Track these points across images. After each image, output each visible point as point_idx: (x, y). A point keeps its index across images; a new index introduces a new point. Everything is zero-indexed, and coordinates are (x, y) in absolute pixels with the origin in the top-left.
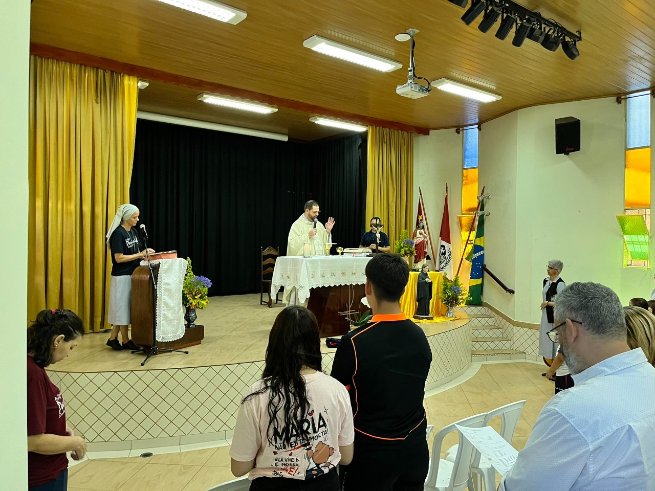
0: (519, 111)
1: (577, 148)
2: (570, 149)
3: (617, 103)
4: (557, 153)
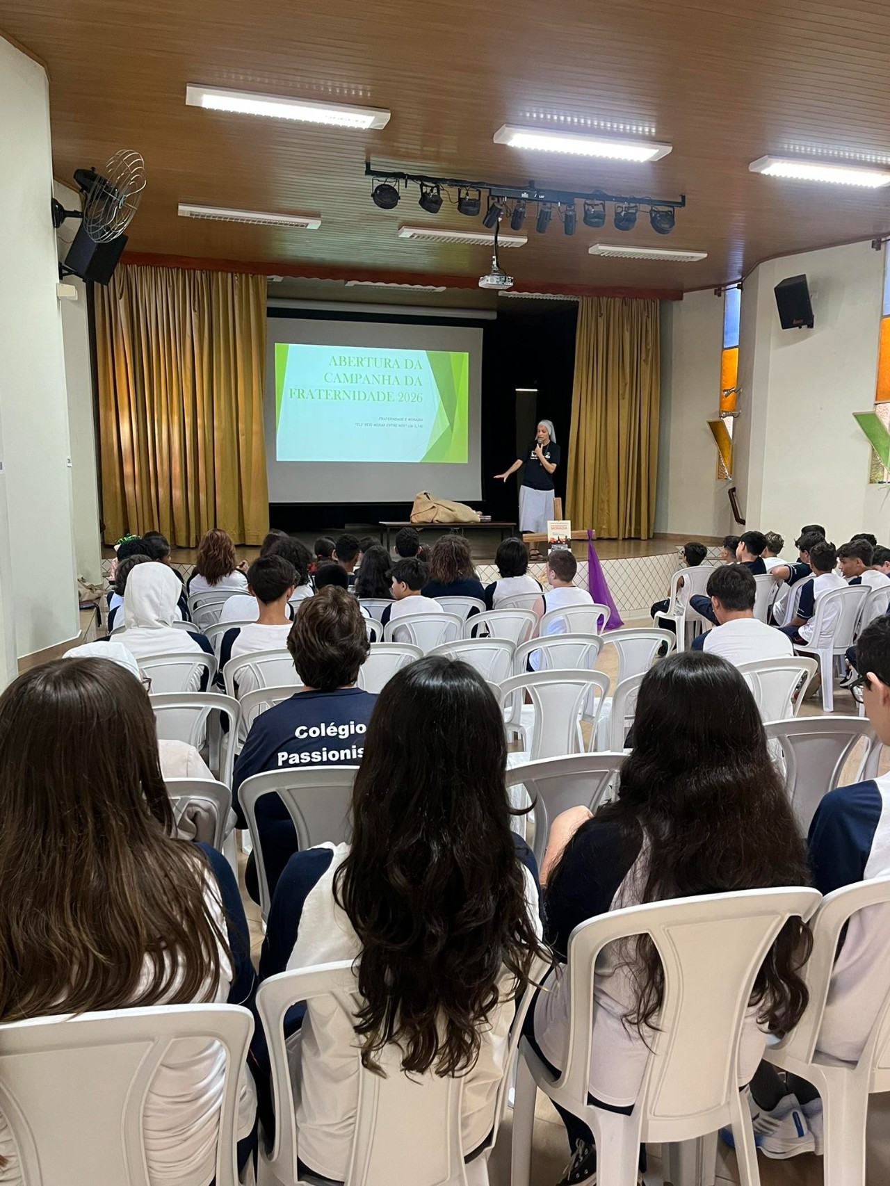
1: (809, 323)
2: (798, 322)
3: (874, 249)
4: (783, 328)
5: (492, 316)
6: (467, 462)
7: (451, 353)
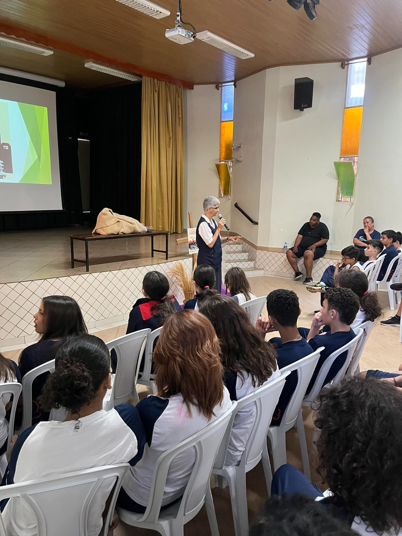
0: (267, 70)
1: (310, 105)
2: (305, 106)
3: (341, 68)
4: (294, 109)
5: (62, 84)
6: (51, 184)
7: (35, 106)
